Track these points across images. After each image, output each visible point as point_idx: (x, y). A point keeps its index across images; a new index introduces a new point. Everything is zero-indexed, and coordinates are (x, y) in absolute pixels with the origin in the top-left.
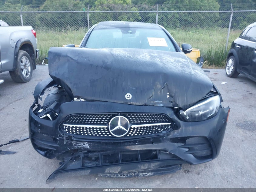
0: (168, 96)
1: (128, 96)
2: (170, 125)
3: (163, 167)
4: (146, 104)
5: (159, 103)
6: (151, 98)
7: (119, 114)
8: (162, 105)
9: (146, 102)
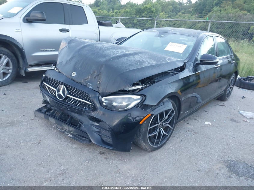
0: (98, 83)
1: (74, 74)
2: (91, 105)
3: (80, 136)
4: (81, 83)
5: (90, 85)
6: (87, 80)
7: (63, 84)
8: (91, 88)
9: (82, 81)
